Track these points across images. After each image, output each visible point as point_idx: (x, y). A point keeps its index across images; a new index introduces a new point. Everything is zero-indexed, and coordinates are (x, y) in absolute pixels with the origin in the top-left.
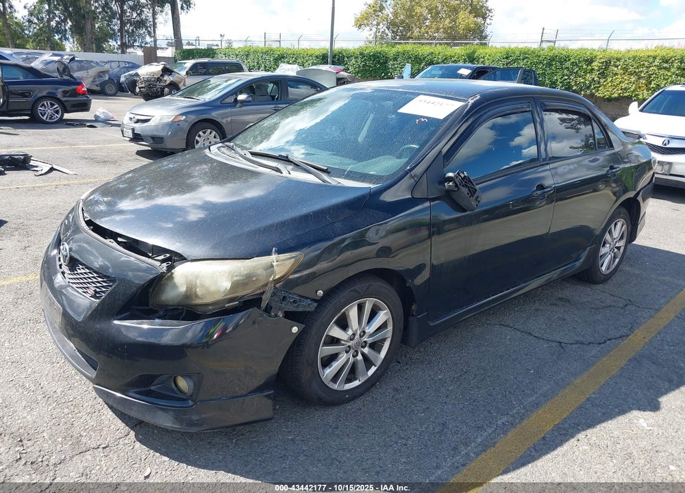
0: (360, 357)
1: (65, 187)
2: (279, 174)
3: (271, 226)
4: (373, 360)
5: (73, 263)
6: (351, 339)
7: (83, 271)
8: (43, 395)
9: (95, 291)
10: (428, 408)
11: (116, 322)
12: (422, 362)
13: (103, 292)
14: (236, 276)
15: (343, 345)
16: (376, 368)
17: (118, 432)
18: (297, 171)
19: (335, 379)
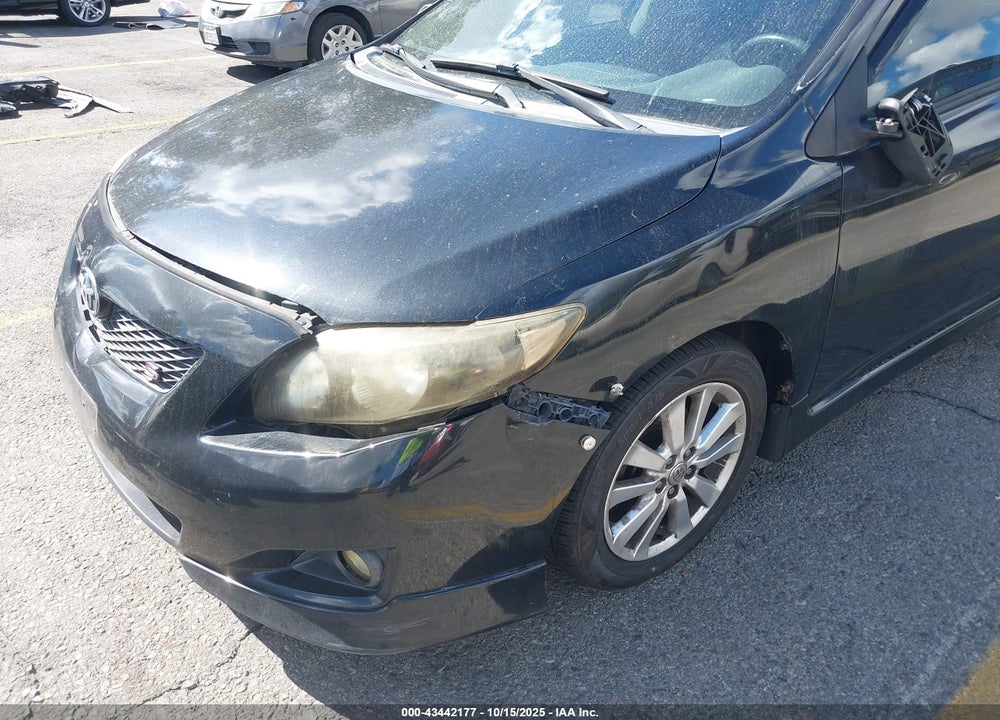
0: (681, 496)
1: (114, 135)
2: (500, 108)
3: (507, 240)
4: (701, 496)
5: (109, 312)
6: (669, 466)
7: (129, 328)
8: (77, 563)
9: (159, 371)
10: (810, 587)
11: (207, 440)
12: (780, 479)
13: (178, 374)
14: (440, 366)
15: (652, 479)
16: (706, 510)
17: (216, 649)
18: (536, 99)
19: (632, 543)
